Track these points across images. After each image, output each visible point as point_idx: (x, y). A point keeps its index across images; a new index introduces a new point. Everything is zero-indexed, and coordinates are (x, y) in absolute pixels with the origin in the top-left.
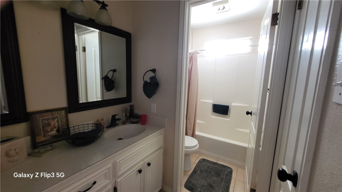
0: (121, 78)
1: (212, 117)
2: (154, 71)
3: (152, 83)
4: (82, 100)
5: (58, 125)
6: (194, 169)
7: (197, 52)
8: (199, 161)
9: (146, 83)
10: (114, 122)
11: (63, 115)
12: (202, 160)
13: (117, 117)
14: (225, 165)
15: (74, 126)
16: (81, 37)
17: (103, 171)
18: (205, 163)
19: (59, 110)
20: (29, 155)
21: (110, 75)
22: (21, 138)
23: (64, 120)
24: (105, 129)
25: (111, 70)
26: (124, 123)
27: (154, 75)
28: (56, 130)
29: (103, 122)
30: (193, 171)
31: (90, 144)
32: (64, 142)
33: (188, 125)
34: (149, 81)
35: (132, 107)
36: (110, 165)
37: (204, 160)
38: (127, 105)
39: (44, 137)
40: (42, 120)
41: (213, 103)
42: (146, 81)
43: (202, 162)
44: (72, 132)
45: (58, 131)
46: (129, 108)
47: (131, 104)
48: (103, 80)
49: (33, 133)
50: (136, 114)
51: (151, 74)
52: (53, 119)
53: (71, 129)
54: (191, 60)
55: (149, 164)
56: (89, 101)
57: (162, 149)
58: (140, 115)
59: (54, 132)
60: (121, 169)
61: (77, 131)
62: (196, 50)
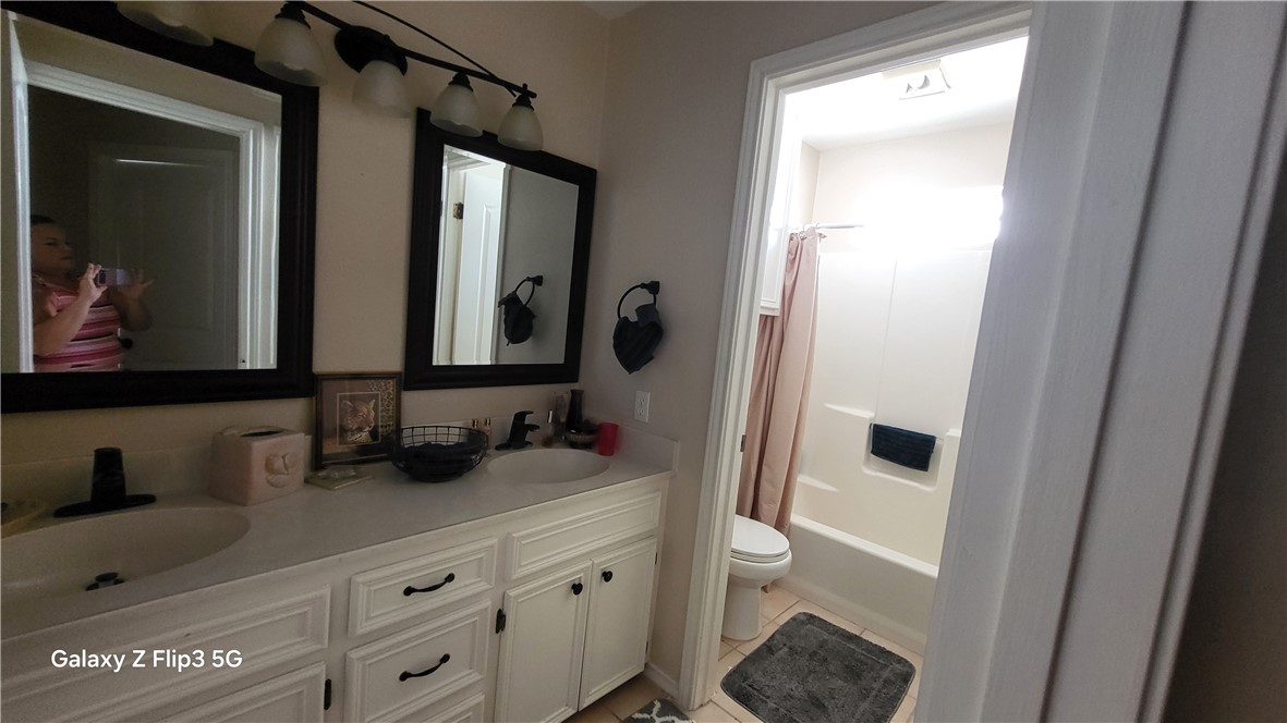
0: (554, 305)
1: (867, 471)
2: (653, 287)
3: (641, 325)
4: (439, 359)
5: (376, 418)
6: (768, 640)
7: (818, 231)
8: (793, 619)
9: (624, 324)
10: (518, 435)
11: (389, 393)
12: (803, 618)
13: (528, 420)
14: (888, 649)
15: (413, 428)
16: (453, 174)
17: (473, 553)
18: (813, 630)
19: (383, 378)
20: (307, 481)
21: (523, 296)
22: (292, 432)
23: (391, 408)
24: (492, 451)
25: (529, 279)
26: (548, 443)
27: (652, 302)
28: (370, 432)
29: (487, 428)
30: (764, 644)
31: (449, 480)
32: (388, 465)
33: (764, 485)
34: (633, 318)
35: (577, 398)
36: (494, 541)
37: (811, 618)
38: (562, 390)
39: (341, 443)
40: (342, 398)
41: (871, 419)
42: (626, 318)
43: (803, 622)
44: (407, 442)
45: (374, 434)
46: (567, 397)
47: (576, 386)
48: (504, 306)
49: (317, 430)
50: (587, 421)
51: (645, 298)
52: (366, 399)
53: (406, 433)
54: (795, 258)
55: (607, 576)
56: (457, 363)
57: (656, 540)
58: (598, 423)
59: (363, 437)
60: (523, 564)
61: (419, 441)
62: (814, 225)
